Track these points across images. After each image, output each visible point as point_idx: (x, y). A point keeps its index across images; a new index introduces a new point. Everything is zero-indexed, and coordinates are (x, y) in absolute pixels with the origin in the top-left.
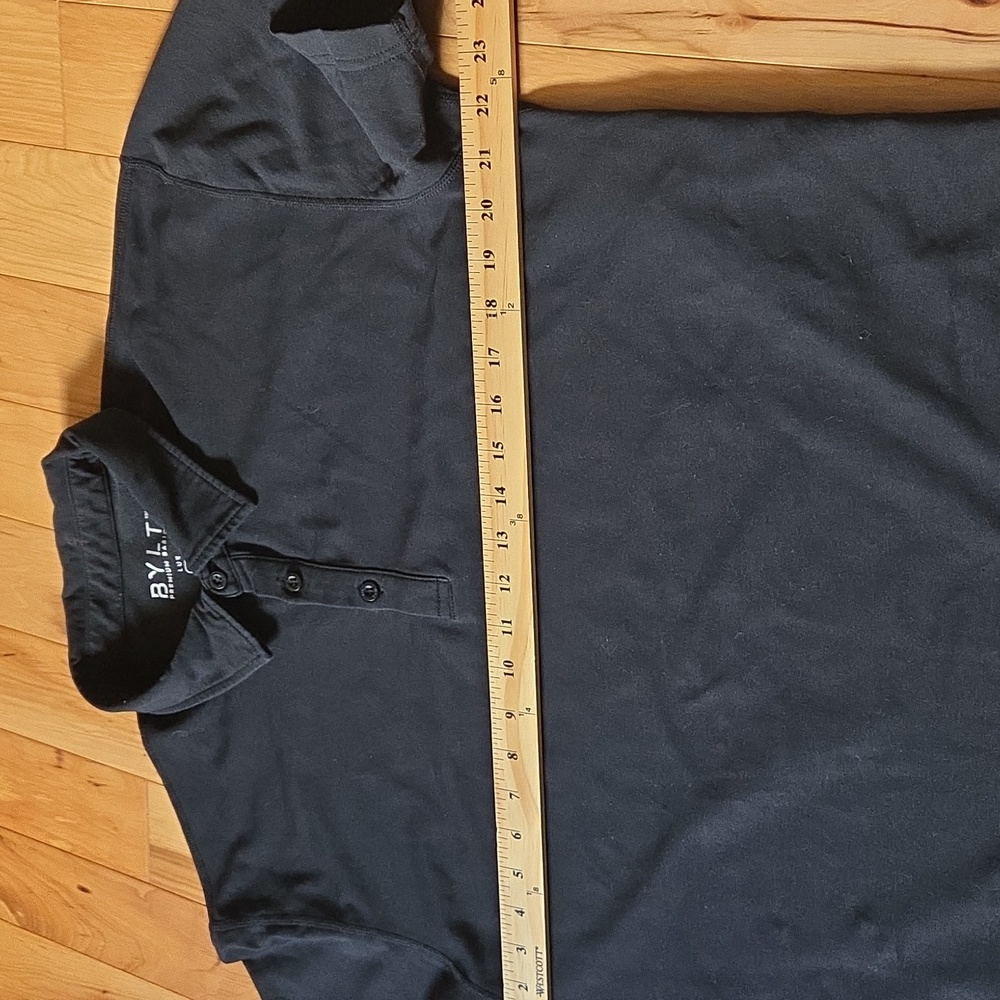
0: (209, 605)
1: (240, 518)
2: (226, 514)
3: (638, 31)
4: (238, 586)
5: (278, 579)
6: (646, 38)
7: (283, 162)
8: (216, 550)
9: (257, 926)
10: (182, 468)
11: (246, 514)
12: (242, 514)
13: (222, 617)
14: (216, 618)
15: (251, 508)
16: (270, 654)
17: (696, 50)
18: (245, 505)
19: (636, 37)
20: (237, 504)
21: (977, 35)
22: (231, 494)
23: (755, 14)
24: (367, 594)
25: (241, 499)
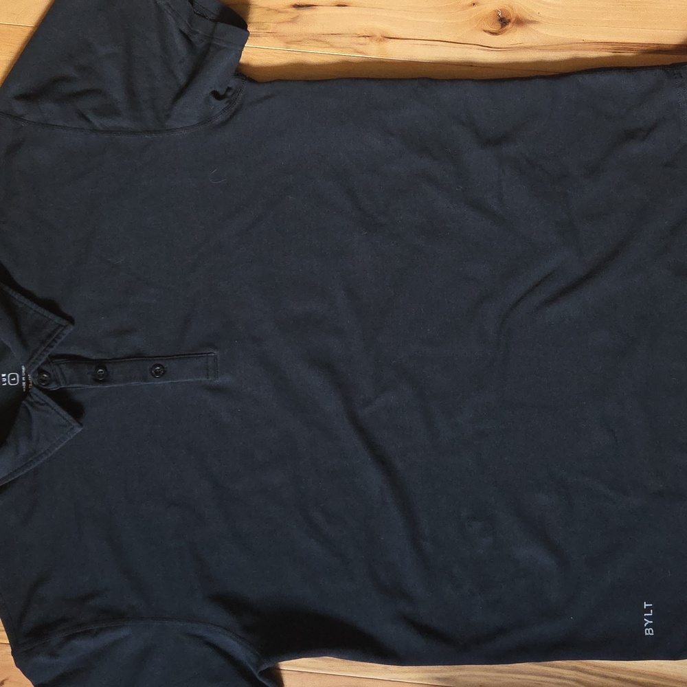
0: (37, 395)
1: (63, 335)
2: (54, 332)
3: (327, 43)
4: (58, 382)
5: (88, 373)
6: (332, 46)
7: (110, 111)
8: (44, 359)
9: (56, 639)
10: (20, 306)
11: (67, 332)
12: (65, 332)
13: (47, 404)
14: (42, 405)
15: (71, 328)
16: (81, 425)
17: (358, 53)
18: (67, 326)
19: (327, 46)
20: (60, 325)
21: (495, 48)
22: (57, 320)
23: (387, 36)
24: (156, 373)
25: (64, 322)
